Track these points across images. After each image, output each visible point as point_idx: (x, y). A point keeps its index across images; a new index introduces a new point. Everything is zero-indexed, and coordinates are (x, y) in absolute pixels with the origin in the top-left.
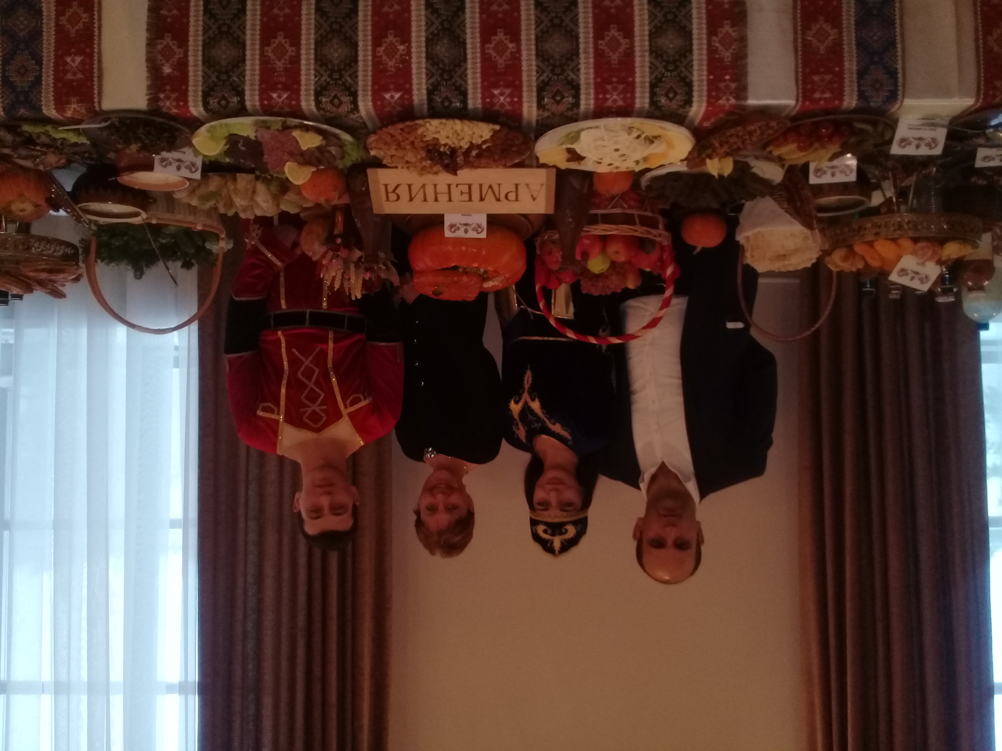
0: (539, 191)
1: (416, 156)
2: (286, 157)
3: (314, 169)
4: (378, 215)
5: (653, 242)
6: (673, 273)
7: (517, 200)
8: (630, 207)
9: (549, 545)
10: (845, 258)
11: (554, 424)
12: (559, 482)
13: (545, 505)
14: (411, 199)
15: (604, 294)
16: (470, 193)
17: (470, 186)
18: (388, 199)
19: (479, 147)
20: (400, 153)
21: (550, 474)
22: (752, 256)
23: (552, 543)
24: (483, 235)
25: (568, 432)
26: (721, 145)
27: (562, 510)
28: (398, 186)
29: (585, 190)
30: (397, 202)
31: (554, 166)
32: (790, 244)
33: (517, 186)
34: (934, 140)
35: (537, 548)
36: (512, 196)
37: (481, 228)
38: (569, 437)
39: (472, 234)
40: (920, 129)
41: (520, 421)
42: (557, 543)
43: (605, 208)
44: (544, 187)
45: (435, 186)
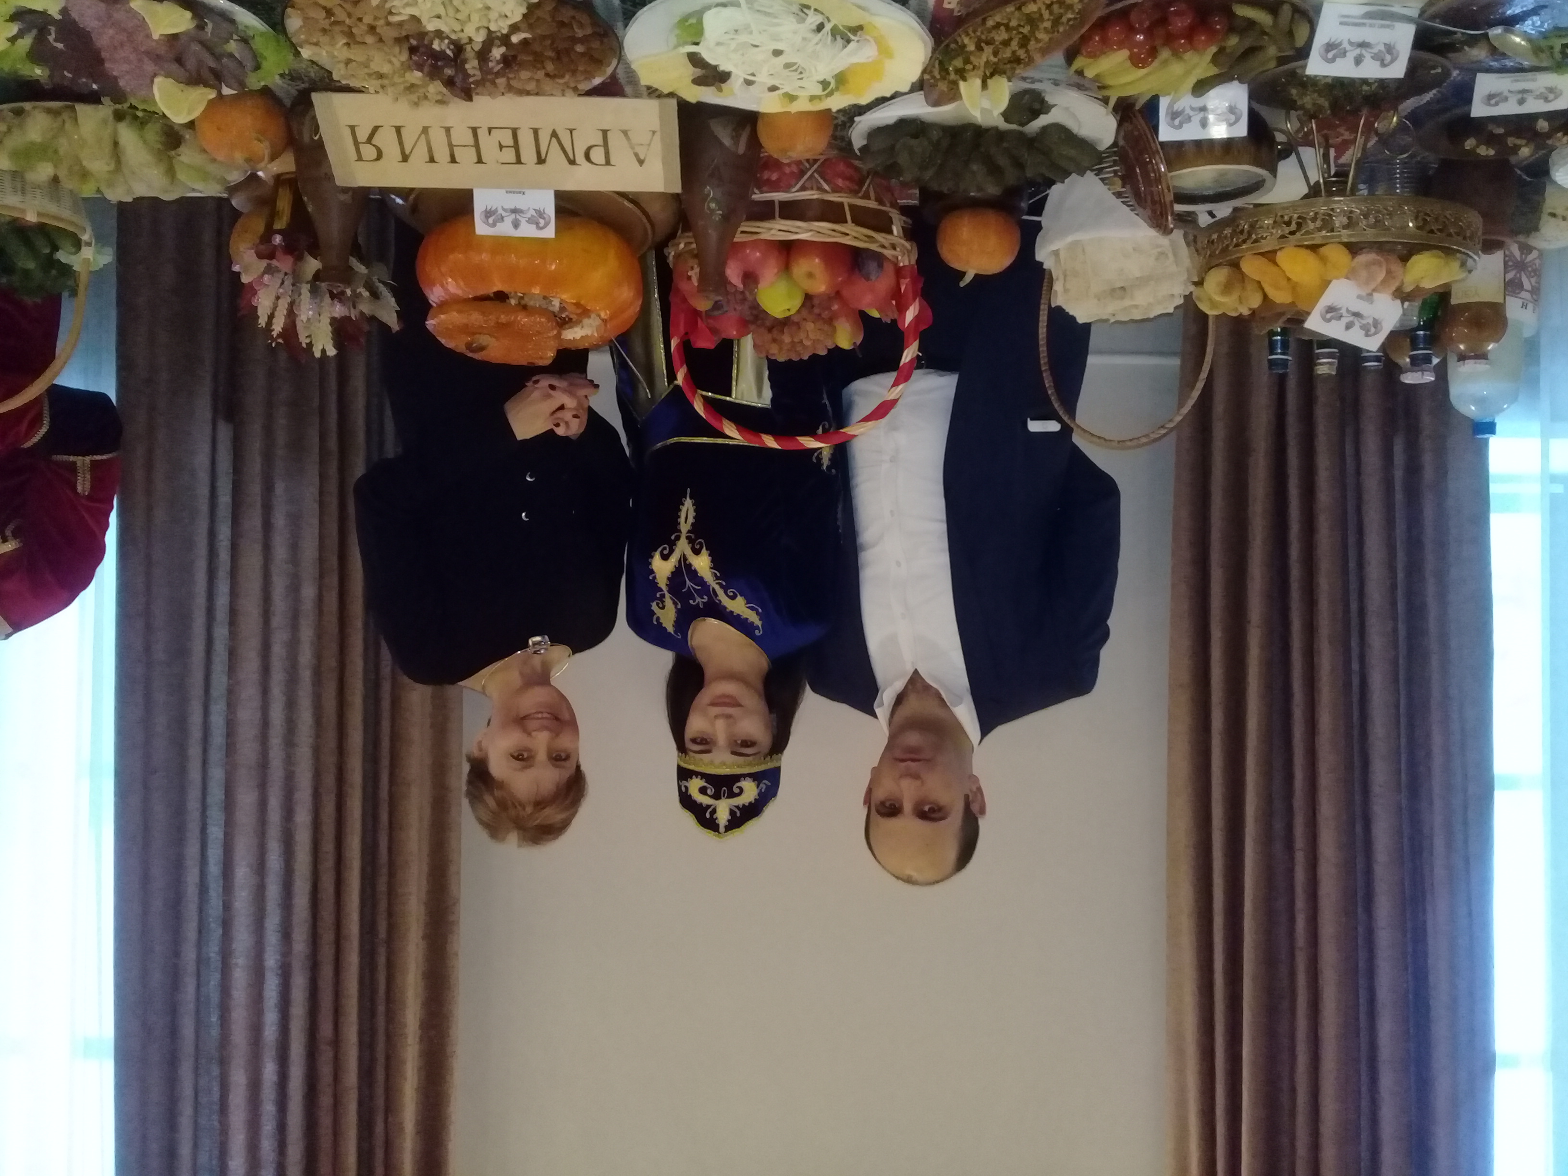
0: (649, 145)
1: (390, 62)
2: (149, 67)
3: (212, 94)
4: (345, 190)
5: (879, 258)
6: (917, 319)
7: (608, 163)
8: (836, 190)
9: (708, 815)
10: (1227, 288)
11: (733, 598)
12: (732, 702)
13: (705, 743)
14: (405, 158)
15: (795, 358)
16: (516, 146)
17: (515, 132)
18: (360, 158)
19: (505, 40)
20: (357, 54)
21: (714, 689)
22: (1066, 291)
23: (714, 811)
24: (550, 232)
25: (758, 613)
26: (979, 48)
27: (734, 753)
28: (375, 129)
29: (741, 149)
30: (378, 162)
31: (671, 95)
32: (1134, 268)
33: (605, 132)
34: (1390, 48)
35: (688, 819)
36: (598, 155)
37: (544, 218)
38: (758, 622)
39: (527, 231)
40: (1364, 24)
41: (669, 592)
42: (723, 810)
43: (787, 189)
44: (657, 137)
45: (448, 130)
